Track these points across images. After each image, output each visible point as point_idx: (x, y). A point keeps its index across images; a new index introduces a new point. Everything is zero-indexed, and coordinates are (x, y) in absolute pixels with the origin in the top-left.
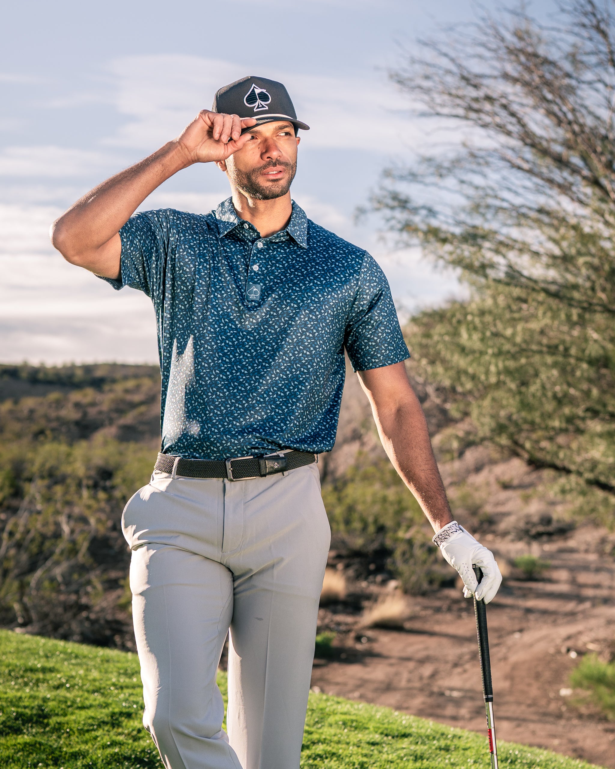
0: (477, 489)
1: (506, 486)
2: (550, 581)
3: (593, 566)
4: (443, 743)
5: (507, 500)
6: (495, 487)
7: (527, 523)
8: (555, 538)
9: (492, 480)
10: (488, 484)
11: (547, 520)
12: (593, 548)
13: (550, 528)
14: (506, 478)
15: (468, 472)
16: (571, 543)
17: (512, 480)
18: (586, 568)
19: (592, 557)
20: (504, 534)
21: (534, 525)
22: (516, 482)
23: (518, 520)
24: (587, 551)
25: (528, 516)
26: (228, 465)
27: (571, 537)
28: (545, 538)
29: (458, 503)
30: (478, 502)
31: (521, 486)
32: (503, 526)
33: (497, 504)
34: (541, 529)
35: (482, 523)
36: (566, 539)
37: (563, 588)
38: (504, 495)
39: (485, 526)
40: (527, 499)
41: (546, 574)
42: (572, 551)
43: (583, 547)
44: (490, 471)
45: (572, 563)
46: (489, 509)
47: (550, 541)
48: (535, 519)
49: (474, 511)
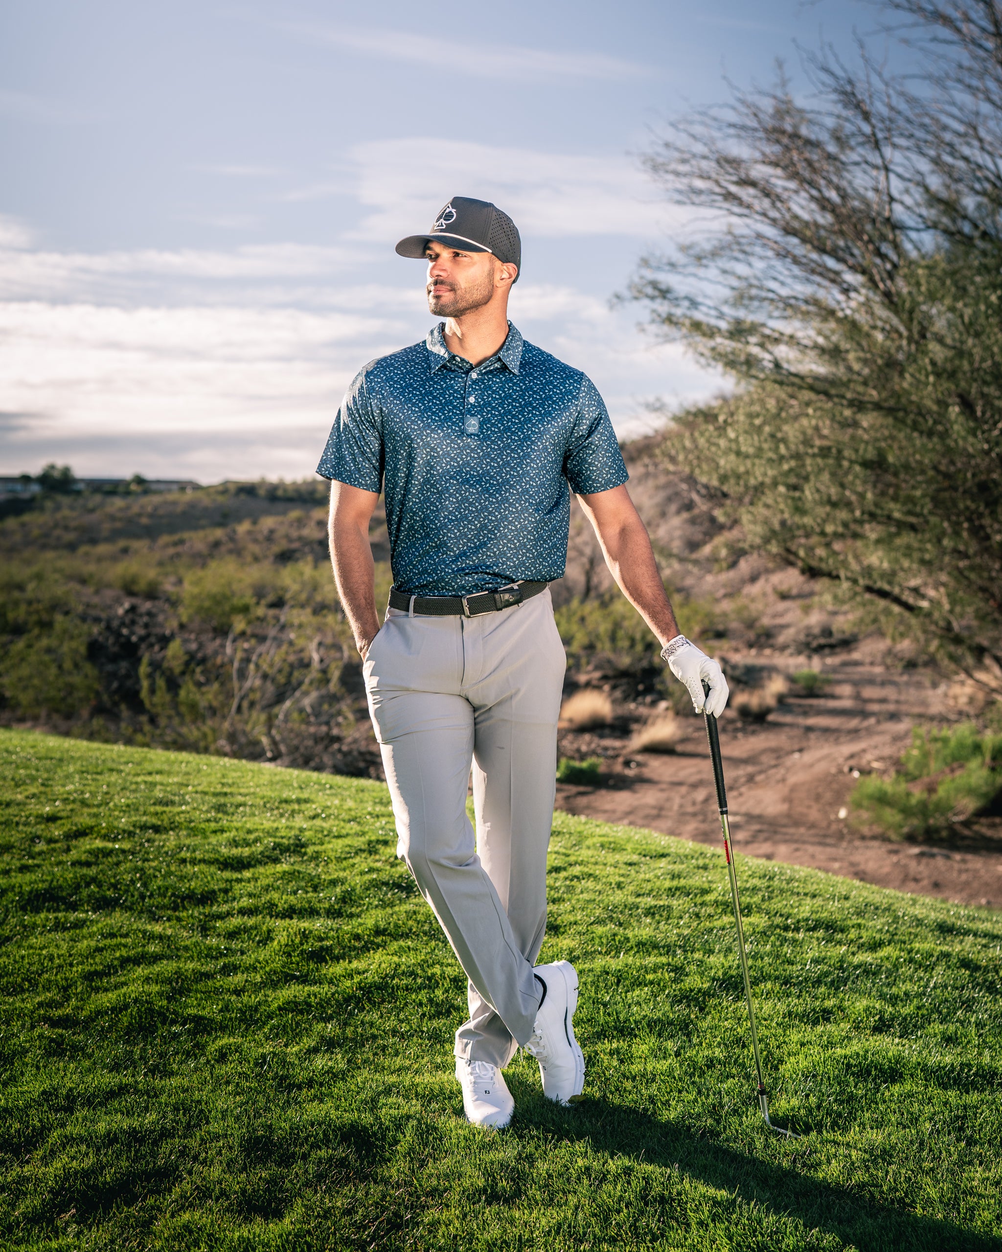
0: (753, 600)
1: (784, 596)
2: (833, 697)
3: (879, 679)
4: (701, 862)
5: (786, 611)
6: (772, 598)
7: (808, 635)
8: (838, 650)
9: (769, 589)
10: (764, 594)
11: (827, 632)
12: (879, 659)
13: (832, 641)
14: (784, 587)
15: (743, 582)
16: (856, 656)
17: (790, 589)
18: (871, 681)
19: (878, 670)
20: (783, 648)
21: (815, 637)
22: (794, 592)
23: (798, 633)
24: (872, 664)
25: (808, 628)
26: (465, 602)
27: (856, 649)
28: (827, 651)
29: (733, 616)
30: (754, 614)
31: (800, 596)
32: (781, 639)
33: (775, 616)
34: (822, 641)
35: (759, 636)
36: (850, 651)
37: (847, 703)
38: (782, 606)
39: (763, 640)
40: (807, 610)
41: (828, 689)
42: (856, 663)
43: (868, 660)
44: (767, 580)
45: (856, 677)
46: (766, 621)
47: (832, 654)
48: (816, 631)
49: (750, 624)
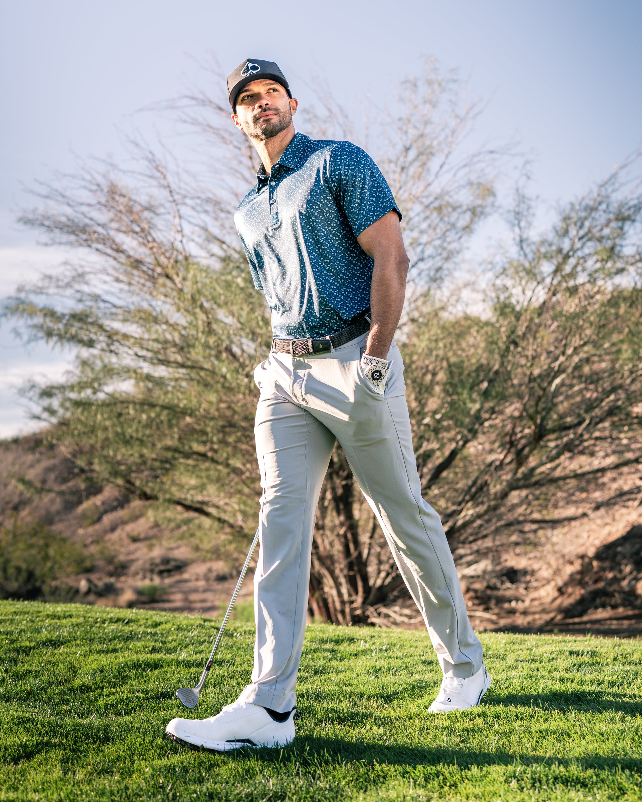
0: (113, 544)
1: (135, 540)
2: (168, 601)
3: (201, 589)
5: (137, 550)
6: (126, 541)
7: (152, 564)
8: (173, 573)
9: (124, 535)
10: (121, 539)
11: (166, 561)
12: (201, 576)
13: (169, 567)
14: (135, 533)
15: (106, 532)
16: (186, 576)
17: (139, 534)
18: (196, 591)
19: (201, 584)
20: (135, 575)
21: (157, 565)
22: (142, 536)
23: (145, 563)
24: (197, 579)
25: (152, 559)
27: (185, 572)
28: (165, 574)
29: (98, 556)
30: (113, 553)
31: (147, 538)
32: (133, 568)
33: (129, 553)
34: (162, 568)
35: (116, 568)
36: (181, 573)
37: (178, 604)
38: (133, 546)
39: (119, 570)
40: (151, 547)
41: (165, 597)
42: (186, 581)
43: (194, 577)
44: (122, 530)
45: (185, 589)
46: (122, 558)
47: (170, 576)
48: (158, 561)
49: (110, 560)
